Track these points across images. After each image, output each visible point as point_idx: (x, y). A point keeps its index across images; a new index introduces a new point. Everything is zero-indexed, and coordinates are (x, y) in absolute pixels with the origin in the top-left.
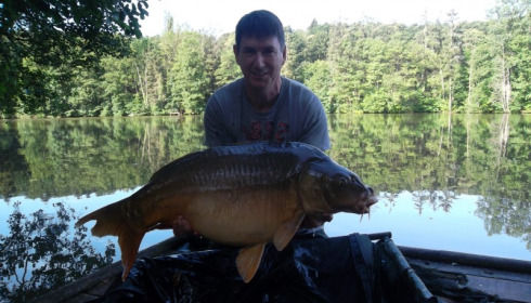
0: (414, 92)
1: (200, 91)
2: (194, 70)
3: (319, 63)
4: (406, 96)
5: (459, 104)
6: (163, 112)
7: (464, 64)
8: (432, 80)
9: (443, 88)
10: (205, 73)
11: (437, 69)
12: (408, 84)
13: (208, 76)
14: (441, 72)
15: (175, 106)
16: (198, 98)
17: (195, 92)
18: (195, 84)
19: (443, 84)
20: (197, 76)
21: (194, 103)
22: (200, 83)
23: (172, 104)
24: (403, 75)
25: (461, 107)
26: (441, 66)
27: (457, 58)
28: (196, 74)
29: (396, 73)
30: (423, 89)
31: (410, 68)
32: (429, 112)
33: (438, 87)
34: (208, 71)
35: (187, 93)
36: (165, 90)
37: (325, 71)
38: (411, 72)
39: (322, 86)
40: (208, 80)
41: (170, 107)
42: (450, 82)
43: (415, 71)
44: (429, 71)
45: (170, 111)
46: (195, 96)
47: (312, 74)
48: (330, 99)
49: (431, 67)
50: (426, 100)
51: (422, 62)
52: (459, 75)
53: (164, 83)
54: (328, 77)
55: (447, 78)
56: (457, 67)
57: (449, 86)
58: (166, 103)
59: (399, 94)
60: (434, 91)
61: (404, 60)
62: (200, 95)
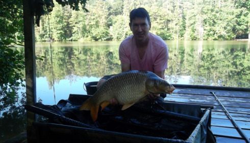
0: (162, 31)
1: (62, 29)
2: (59, 19)
3: (119, 16)
4: (159, 32)
5: (182, 36)
6: (43, 39)
7: (184, 18)
8: (170, 25)
9: (175, 29)
10: (64, 20)
11: (172, 20)
12: (160, 27)
13: (65, 22)
14: (174, 21)
15: (49, 37)
16: (61, 33)
17: (59, 30)
18: (59, 26)
19: (175, 27)
20: (60, 22)
21: (59, 35)
22: (61, 25)
23: (48, 36)
24: (157, 23)
25: (182, 38)
26: (174, 19)
27: (181, 15)
28: (59, 21)
29: (155, 22)
30: (166, 29)
31: (160, 20)
32: (169, 40)
33: (172, 29)
34: (65, 19)
35: (55, 30)
36: (43, 28)
37: (123, 20)
38: (161, 21)
39: (120, 27)
40: (66, 24)
41: (46, 37)
42: (178, 26)
43: (162, 21)
44: (169, 21)
45: (46, 39)
46: (59, 32)
47: (116, 22)
48: (124, 33)
49: (170, 19)
50: (168, 34)
51: (166, 17)
52: (182, 23)
53: (43, 25)
54: (124, 23)
55: (176, 24)
56: (181, 19)
57: (177, 28)
58: (44, 35)
59: (156, 31)
60: (171, 30)
61: (158, 16)
62: (62, 31)
